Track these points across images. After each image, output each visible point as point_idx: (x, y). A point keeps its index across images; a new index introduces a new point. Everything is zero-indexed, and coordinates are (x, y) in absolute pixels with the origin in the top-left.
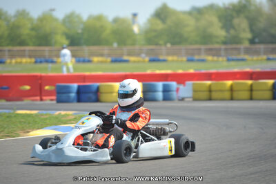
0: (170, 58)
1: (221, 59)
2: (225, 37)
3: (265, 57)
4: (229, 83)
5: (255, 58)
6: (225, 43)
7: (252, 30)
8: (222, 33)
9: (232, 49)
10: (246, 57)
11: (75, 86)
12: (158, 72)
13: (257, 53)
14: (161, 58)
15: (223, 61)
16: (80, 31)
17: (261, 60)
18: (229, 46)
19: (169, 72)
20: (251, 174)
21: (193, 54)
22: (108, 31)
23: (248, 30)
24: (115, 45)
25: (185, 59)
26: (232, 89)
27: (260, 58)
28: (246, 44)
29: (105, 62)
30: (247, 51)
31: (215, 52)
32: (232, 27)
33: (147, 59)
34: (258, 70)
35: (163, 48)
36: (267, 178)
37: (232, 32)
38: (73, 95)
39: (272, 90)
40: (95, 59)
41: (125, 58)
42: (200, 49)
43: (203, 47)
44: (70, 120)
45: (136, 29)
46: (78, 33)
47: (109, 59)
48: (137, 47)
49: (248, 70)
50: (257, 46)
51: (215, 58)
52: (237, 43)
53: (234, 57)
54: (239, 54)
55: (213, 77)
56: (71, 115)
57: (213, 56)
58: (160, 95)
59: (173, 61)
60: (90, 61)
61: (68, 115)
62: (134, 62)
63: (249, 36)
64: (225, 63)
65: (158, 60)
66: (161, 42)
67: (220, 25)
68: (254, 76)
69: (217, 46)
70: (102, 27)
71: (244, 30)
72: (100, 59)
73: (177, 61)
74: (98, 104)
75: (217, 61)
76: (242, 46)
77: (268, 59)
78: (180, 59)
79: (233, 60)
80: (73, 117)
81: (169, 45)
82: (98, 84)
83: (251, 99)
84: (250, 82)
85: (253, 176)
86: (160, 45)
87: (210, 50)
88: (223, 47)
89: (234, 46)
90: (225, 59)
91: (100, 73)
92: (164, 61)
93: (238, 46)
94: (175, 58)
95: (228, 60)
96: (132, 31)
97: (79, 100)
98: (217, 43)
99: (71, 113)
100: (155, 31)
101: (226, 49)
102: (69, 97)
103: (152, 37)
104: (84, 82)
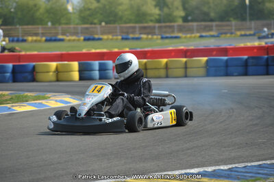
0: (105, 37)
1: (155, 37)
2: (159, 15)
3: (198, 35)
4: (165, 60)
5: (189, 36)
6: (159, 21)
7: (185, 9)
8: (156, 11)
9: (166, 27)
10: (180, 35)
11: (10, 65)
12: (93, 51)
13: (190, 30)
14: (96, 37)
15: (157, 39)
16: (12, 10)
17: (195, 37)
18: (163, 24)
19: (105, 50)
20: (188, 149)
21: (128, 33)
22: (41, 11)
23: (181, 8)
24: (50, 24)
25: (120, 37)
26: (167, 67)
27: (193, 35)
28: (180, 22)
29: (40, 41)
30: (181, 29)
31: (149, 31)
32: (165, 5)
33: (82, 38)
34: (192, 48)
35: (98, 26)
36: (203, 153)
37: (166, 10)
38: (8, 75)
39: (206, 67)
40: (30, 38)
41: (60, 37)
42: (134, 28)
43: (137, 25)
44: (6, 100)
45: (70, 8)
46: (11, 12)
47: (44, 39)
48: (72, 26)
49: (182, 48)
50: (190, 24)
51: (150, 36)
52: (171, 21)
53: (168, 35)
54: (173, 32)
55: (149, 55)
56: (8, 95)
57: (148, 34)
58: (96, 74)
59: (107, 39)
60: (24, 41)
61: (4, 95)
62: (69, 40)
63: (182, 13)
64: (160, 41)
65: (94, 39)
66: (96, 21)
67: (154, 3)
68: (188, 54)
69: (151, 24)
70: (35, 5)
71: (177, 8)
72: (35, 38)
73: (112, 39)
74: (35, 84)
75: (151, 39)
76: (176, 24)
77: (201, 37)
78: (115, 37)
79: (167, 38)
80: (10, 97)
81: (103, 24)
82: (34, 63)
83: (186, 76)
84: (184, 60)
85: (189, 151)
86: (95, 24)
87: (145, 28)
88: (157, 25)
89: (168, 24)
90: (159, 37)
91: (36, 53)
92: (100, 39)
93: (172, 24)
94: (110, 37)
95: (162, 38)
96: (66, 9)
97: (15, 80)
98: (151, 21)
99: (7, 93)
100: (89, 9)
101: (160, 27)
102: (4, 77)
103: (86, 16)
104: (19, 62)
